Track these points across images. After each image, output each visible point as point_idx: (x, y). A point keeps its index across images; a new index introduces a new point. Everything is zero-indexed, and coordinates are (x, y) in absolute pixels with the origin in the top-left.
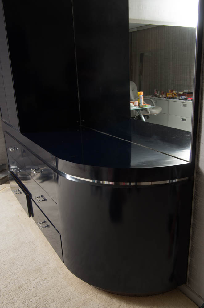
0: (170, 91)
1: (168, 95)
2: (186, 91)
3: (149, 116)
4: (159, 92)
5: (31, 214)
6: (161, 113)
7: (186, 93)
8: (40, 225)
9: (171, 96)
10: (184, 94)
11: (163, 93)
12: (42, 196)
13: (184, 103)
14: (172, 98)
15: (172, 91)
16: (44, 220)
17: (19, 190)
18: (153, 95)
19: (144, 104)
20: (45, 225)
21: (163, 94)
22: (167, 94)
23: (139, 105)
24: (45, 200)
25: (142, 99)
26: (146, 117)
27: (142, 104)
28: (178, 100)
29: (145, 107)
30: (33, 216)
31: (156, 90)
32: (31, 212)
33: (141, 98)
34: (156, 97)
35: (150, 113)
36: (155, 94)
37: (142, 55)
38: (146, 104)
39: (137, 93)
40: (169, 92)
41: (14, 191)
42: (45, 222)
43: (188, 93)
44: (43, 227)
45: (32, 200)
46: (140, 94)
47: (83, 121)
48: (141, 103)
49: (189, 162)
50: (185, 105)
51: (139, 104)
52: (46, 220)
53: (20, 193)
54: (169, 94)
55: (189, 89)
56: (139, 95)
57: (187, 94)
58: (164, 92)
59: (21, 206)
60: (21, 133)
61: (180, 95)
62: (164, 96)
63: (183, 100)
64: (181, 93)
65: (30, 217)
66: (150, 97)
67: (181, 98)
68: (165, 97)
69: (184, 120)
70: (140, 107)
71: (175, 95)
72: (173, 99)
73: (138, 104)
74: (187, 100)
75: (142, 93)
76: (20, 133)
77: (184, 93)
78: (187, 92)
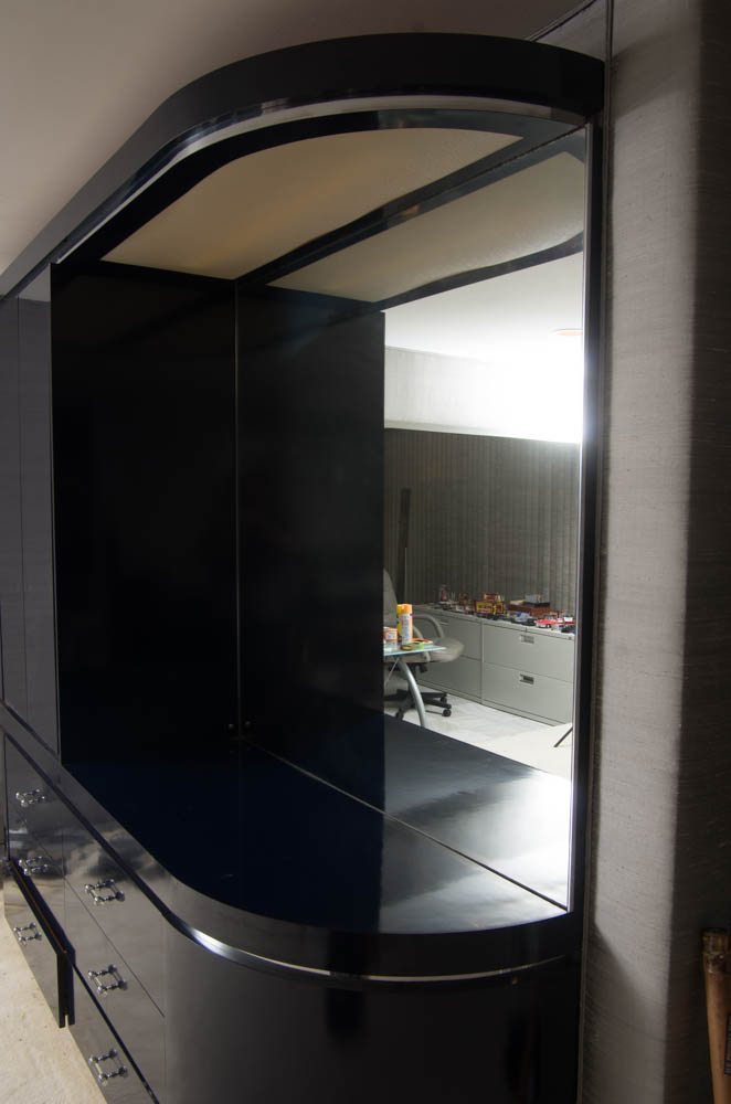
0: (485, 596)
1: (480, 607)
2: (533, 599)
3: (427, 665)
4: (453, 595)
5: (66, 1017)
6: (462, 656)
7: (531, 604)
8: (97, 1065)
9: (489, 611)
10: (525, 608)
11: (466, 598)
12: (111, 970)
13: (528, 634)
14: (489, 616)
15: (492, 596)
16: (110, 1047)
17: (32, 926)
18: (436, 602)
19: (415, 636)
20: (113, 1066)
21: (465, 602)
22: (478, 604)
23: (399, 641)
24: (122, 985)
25: (407, 624)
26: (417, 668)
27: (409, 640)
28: (509, 623)
29: (418, 648)
30: (72, 1022)
31: (446, 589)
32: (65, 1009)
33: (407, 621)
34: (446, 608)
35: (429, 659)
36: (442, 600)
37: (406, 493)
38: (421, 638)
39: (395, 608)
40: (482, 600)
41: (18, 929)
42: (112, 1055)
43: (538, 605)
44: (105, 1077)
45: (74, 971)
46: (404, 611)
47: (248, 723)
48: (407, 635)
49: (565, 908)
50: (529, 640)
51: (399, 636)
52: (117, 1049)
53: (37, 937)
54: (482, 604)
55: (540, 592)
56: (399, 611)
57: (532, 608)
58: (469, 597)
59: (32, 976)
60: (64, 762)
61: (513, 608)
62: (467, 608)
63: (523, 624)
64: (517, 603)
65: (62, 1025)
66: (429, 608)
67: (517, 619)
68: (472, 613)
69: (528, 680)
70: (402, 649)
71: (499, 607)
72: (496, 618)
73: (396, 638)
74: (534, 625)
75: (410, 607)
76: (60, 763)
77: (525, 603)
78: (534, 602)
